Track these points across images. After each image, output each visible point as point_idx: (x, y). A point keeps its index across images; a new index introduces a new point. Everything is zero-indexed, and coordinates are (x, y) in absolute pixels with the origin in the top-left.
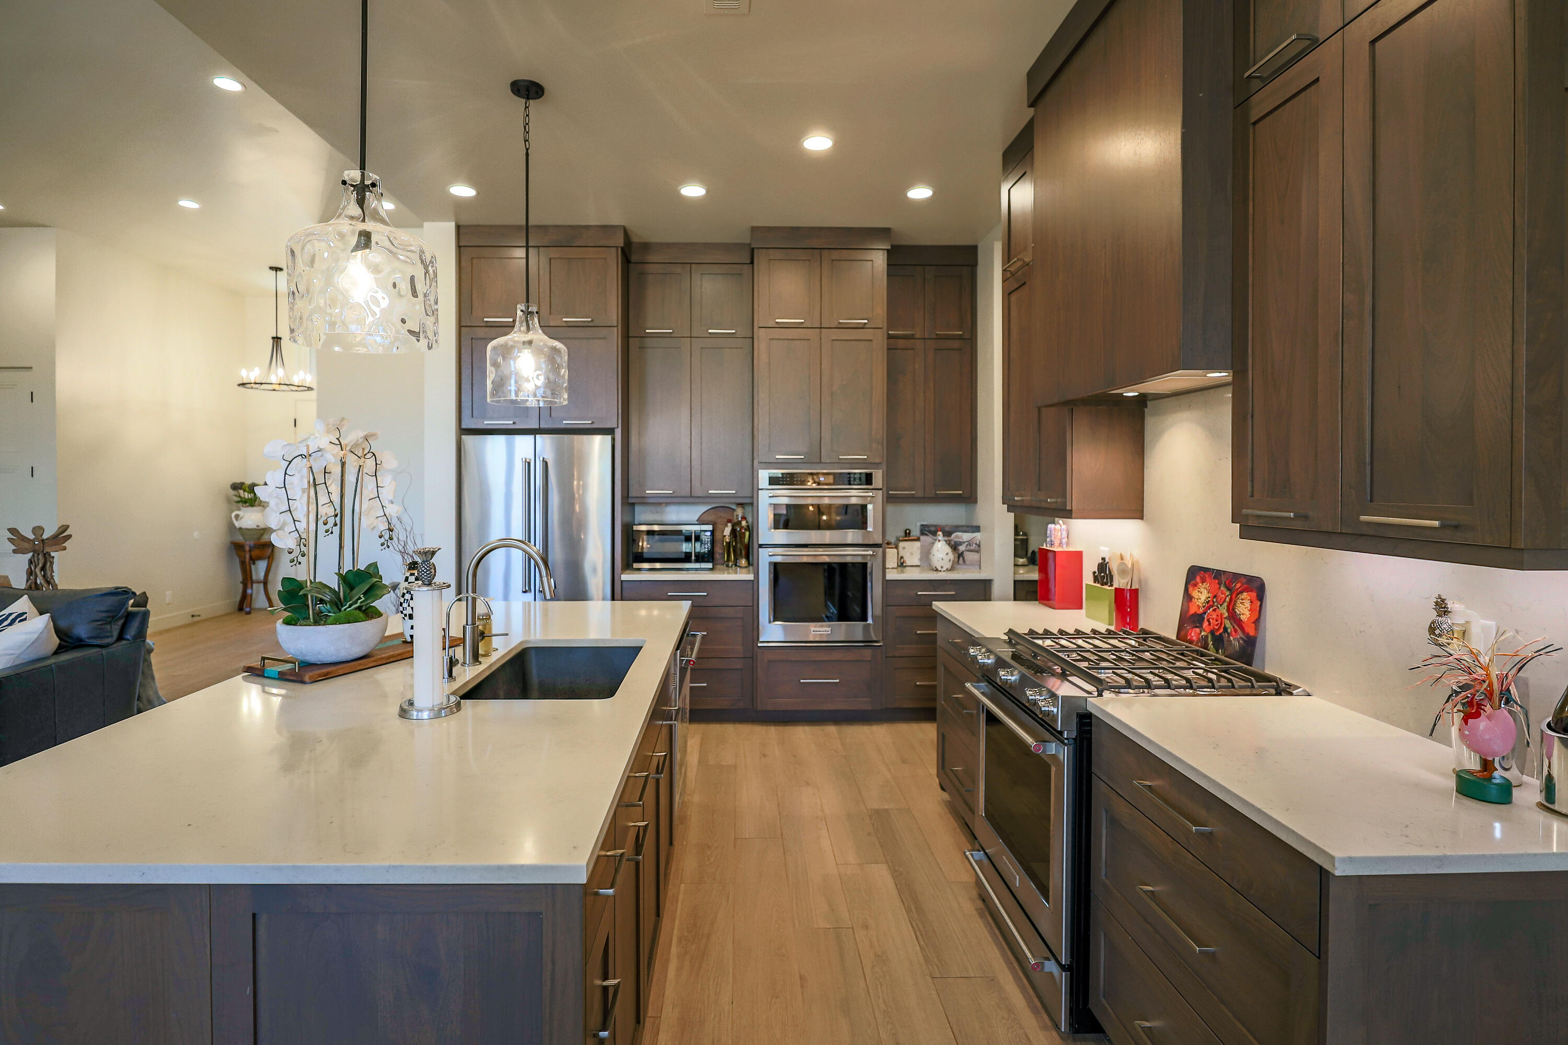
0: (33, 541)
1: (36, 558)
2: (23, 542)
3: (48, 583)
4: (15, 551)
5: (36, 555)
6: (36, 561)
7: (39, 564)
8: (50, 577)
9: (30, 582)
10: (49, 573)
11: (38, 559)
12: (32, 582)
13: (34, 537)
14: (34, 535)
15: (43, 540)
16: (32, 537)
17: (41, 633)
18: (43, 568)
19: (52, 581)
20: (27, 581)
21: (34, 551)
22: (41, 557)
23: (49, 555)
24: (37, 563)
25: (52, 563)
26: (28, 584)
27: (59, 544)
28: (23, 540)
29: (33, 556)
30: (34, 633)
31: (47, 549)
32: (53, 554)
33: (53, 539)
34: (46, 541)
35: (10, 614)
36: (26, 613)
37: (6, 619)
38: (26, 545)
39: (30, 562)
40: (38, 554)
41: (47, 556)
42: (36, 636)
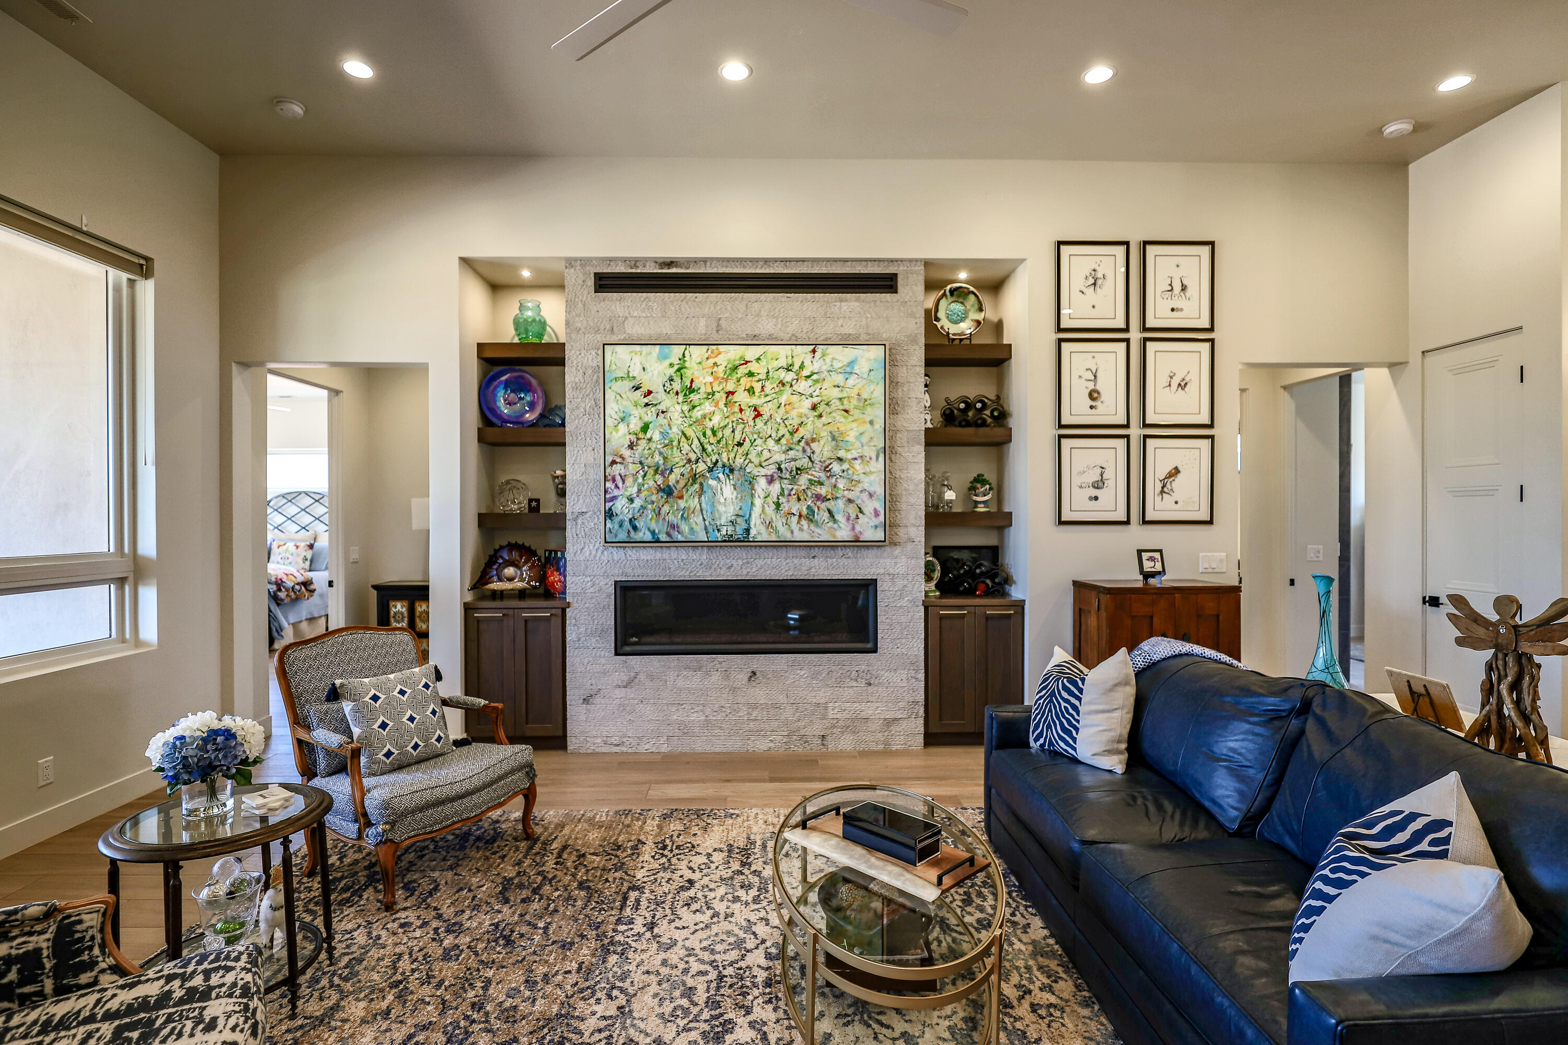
0: (1495, 625)
1: (1500, 663)
2: (1475, 626)
3: (1526, 719)
4: (1460, 642)
5: (1500, 656)
6: (1501, 667)
7: (1506, 676)
8: (1529, 709)
9: (1487, 708)
10: (1527, 700)
11: (1505, 663)
12: (1489, 712)
13: (1498, 617)
14: (1498, 614)
15: (1516, 627)
16: (1494, 617)
17: (1474, 919)
18: (1515, 686)
19: (1534, 717)
20: (1483, 706)
21: (1498, 647)
22: (1510, 660)
23: (1530, 659)
24: (1502, 673)
25: (1534, 680)
26: (1484, 712)
27: (1550, 640)
28: (1475, 621)
29: (1495, 656)
30: (1455, 911)
31: (1525, 647)
32: (1537, 659)
33: (1539, 626)
34: (1524, 630)
35: (1413, 817)
36: (1450, 824)
37: (1400, 827)
38: (1481, 632)
39: (1490, 668)
40: (1506, 655)
41: (1524, 661)
42: (1459, 922)
